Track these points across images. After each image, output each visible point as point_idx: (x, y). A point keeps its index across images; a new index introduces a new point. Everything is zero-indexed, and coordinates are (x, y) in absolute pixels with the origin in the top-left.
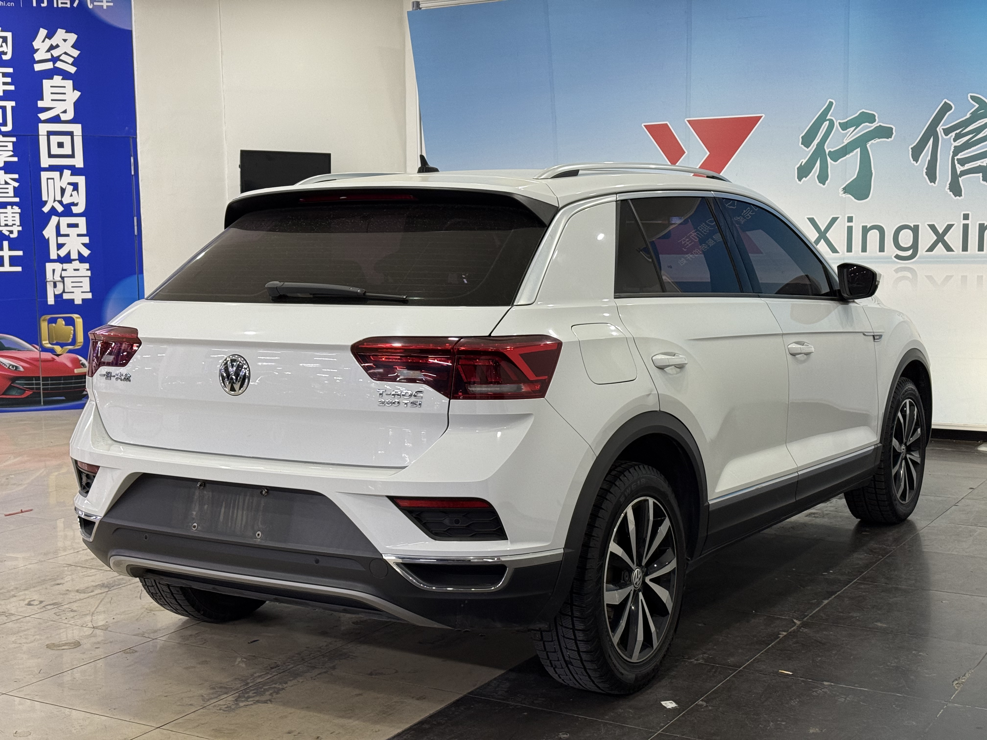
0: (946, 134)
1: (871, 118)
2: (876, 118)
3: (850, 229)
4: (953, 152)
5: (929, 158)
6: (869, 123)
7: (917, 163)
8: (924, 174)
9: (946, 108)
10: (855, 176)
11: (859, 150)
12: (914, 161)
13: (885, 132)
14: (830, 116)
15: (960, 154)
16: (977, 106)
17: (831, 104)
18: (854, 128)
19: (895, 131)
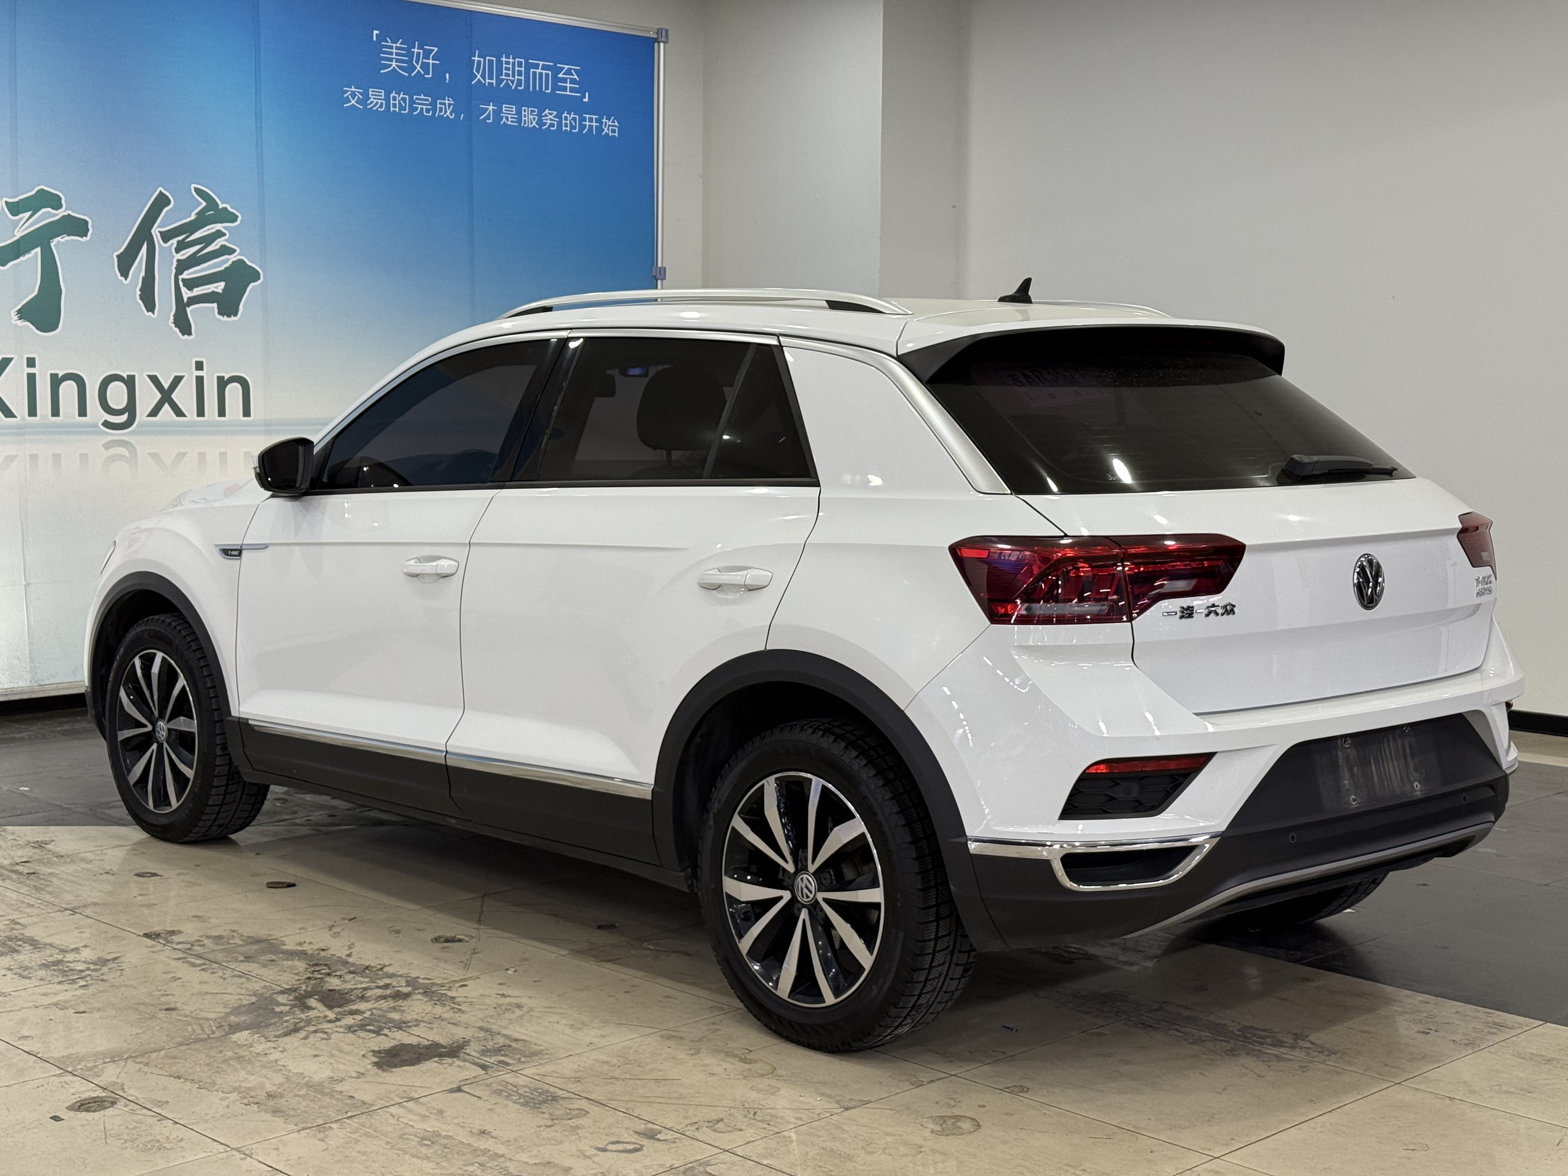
0: (165, 241)
1: (55, 202)
2: (63, 202)
3: (31, 378)
4: (176, 268)
5: (143, 274)
6: (53, 209)
7: (126, 279)
8: (138, 298)
9: (162, 201)
10: (36, 293)
11: (38, 250)
12: (122, 276)
13: (77, 227)
15: (186, 272)
16: (204, 204)
18: (29, 213)
19: (92, 227)
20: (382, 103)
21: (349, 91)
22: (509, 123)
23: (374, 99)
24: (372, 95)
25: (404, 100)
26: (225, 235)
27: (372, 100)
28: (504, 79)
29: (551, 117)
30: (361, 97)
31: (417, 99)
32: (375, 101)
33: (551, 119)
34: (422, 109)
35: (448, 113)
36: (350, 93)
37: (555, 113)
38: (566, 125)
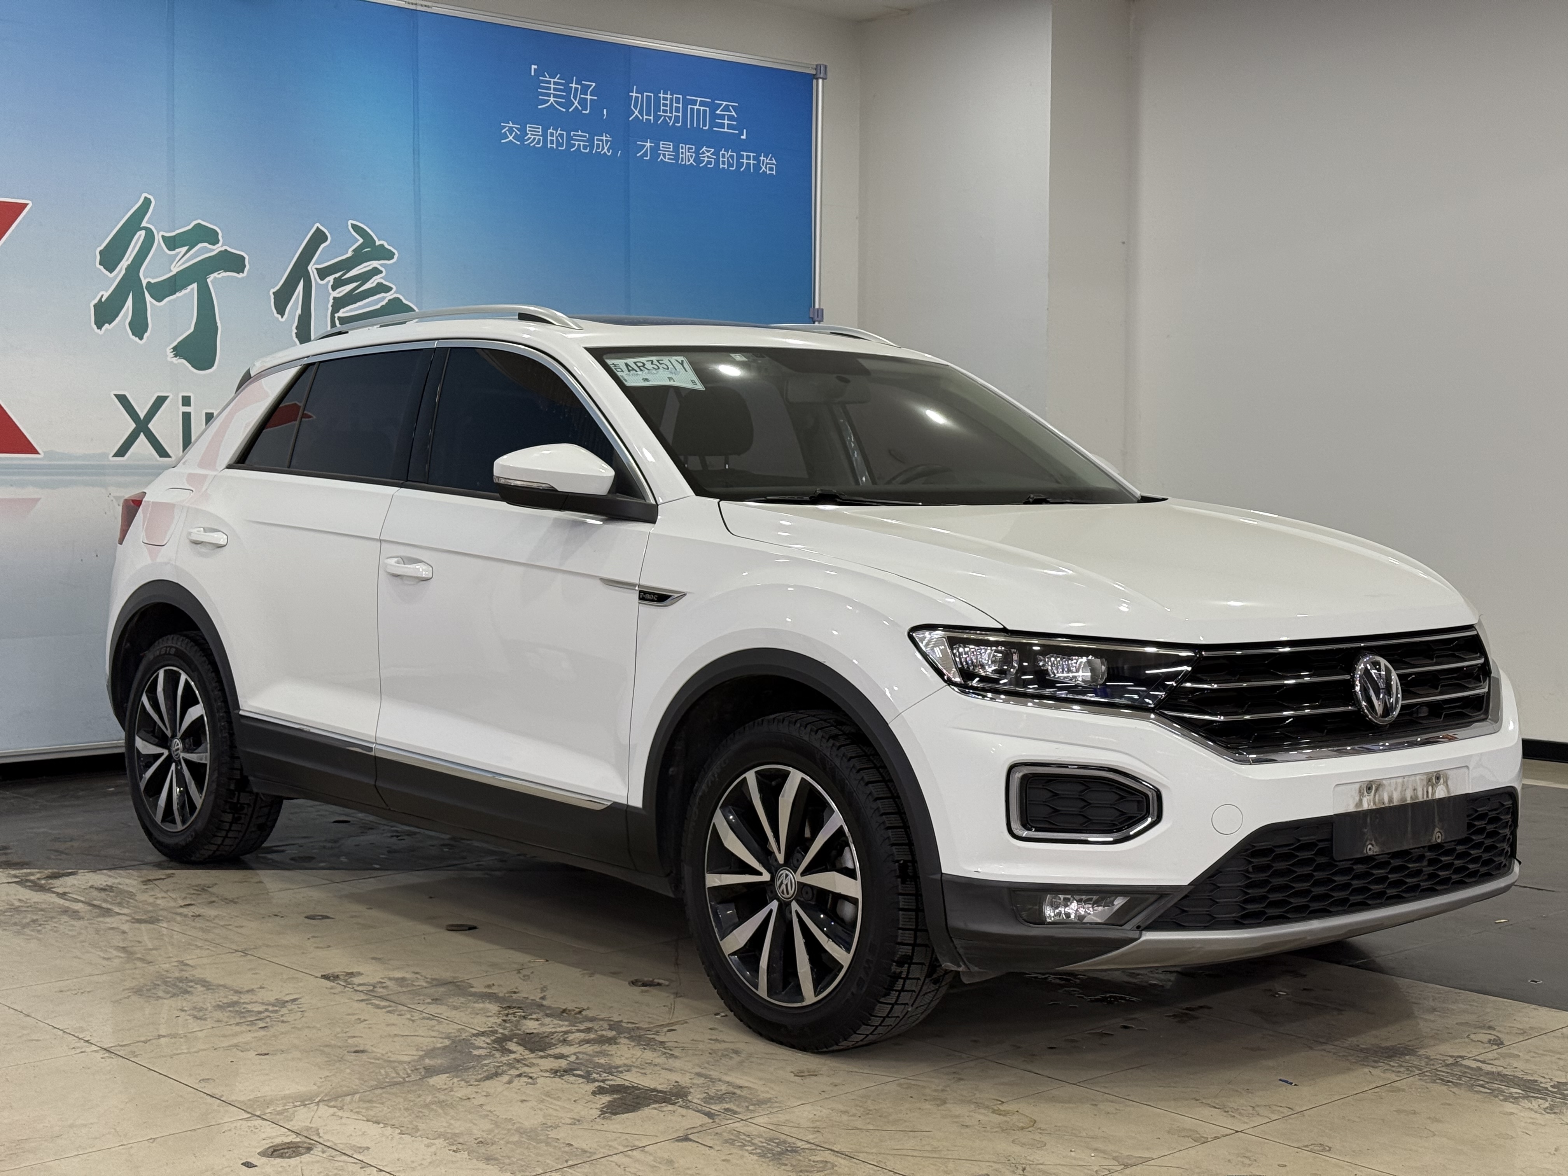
0: (322, 279)
2: (220, 237)
3: (187, 417)
4: (332, 306)
5: (299, 311)
6: (210, 244)
7: (282, 317)
8: (294, 335)
9: (319, 237)
10: (192, 330)
11: (195, 286)
12: (278, 313)
13: (234, 263)
14: (147, 223)
15: (342, 310)
16: (361, 241)
17: (147, 202)
18: (186, 248)
19: (249, 263)
20: (539, 140)
21: (506, 126)
22: (667, 160)
23: (532, 135)
24: (529, 131)
25: (561, 136)
26: (381, 272)
27: (529, 136)
28: (662, 116)
29: (708, 154)
30: (519, 133)
31: (575, 135)
32: (533, 137)
33: (708, 157)
34: (579, 145)
35: (605, 150)
36: (507, 128)
37: (713, 150)
38: (724, 163)
